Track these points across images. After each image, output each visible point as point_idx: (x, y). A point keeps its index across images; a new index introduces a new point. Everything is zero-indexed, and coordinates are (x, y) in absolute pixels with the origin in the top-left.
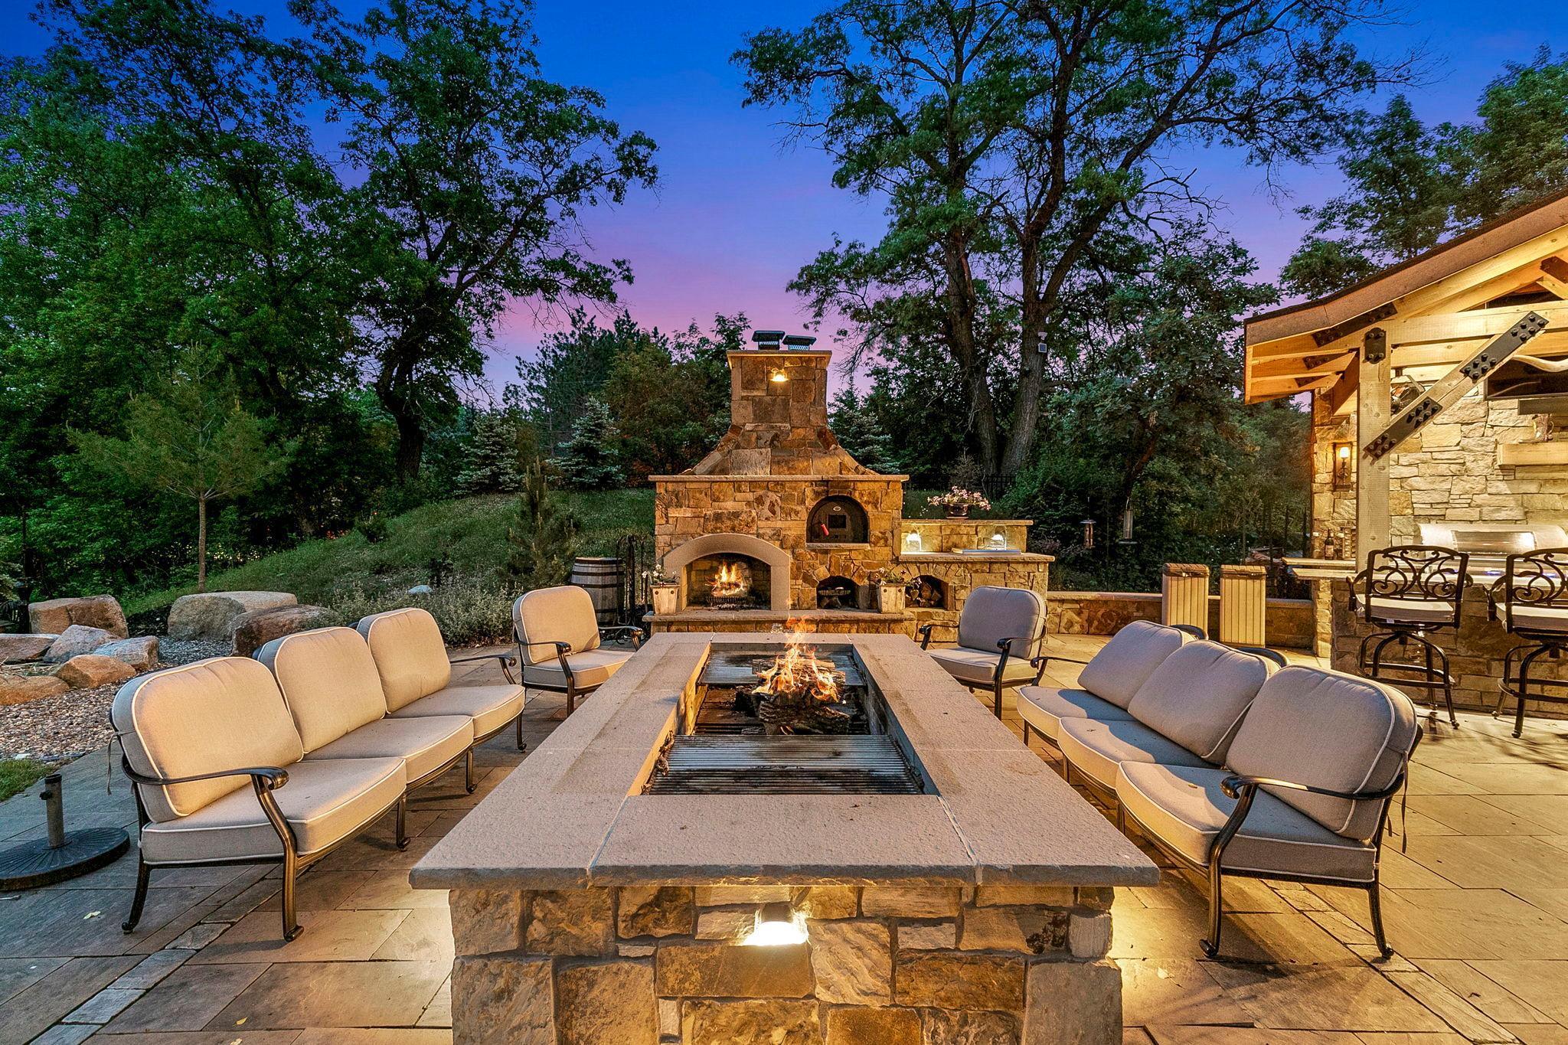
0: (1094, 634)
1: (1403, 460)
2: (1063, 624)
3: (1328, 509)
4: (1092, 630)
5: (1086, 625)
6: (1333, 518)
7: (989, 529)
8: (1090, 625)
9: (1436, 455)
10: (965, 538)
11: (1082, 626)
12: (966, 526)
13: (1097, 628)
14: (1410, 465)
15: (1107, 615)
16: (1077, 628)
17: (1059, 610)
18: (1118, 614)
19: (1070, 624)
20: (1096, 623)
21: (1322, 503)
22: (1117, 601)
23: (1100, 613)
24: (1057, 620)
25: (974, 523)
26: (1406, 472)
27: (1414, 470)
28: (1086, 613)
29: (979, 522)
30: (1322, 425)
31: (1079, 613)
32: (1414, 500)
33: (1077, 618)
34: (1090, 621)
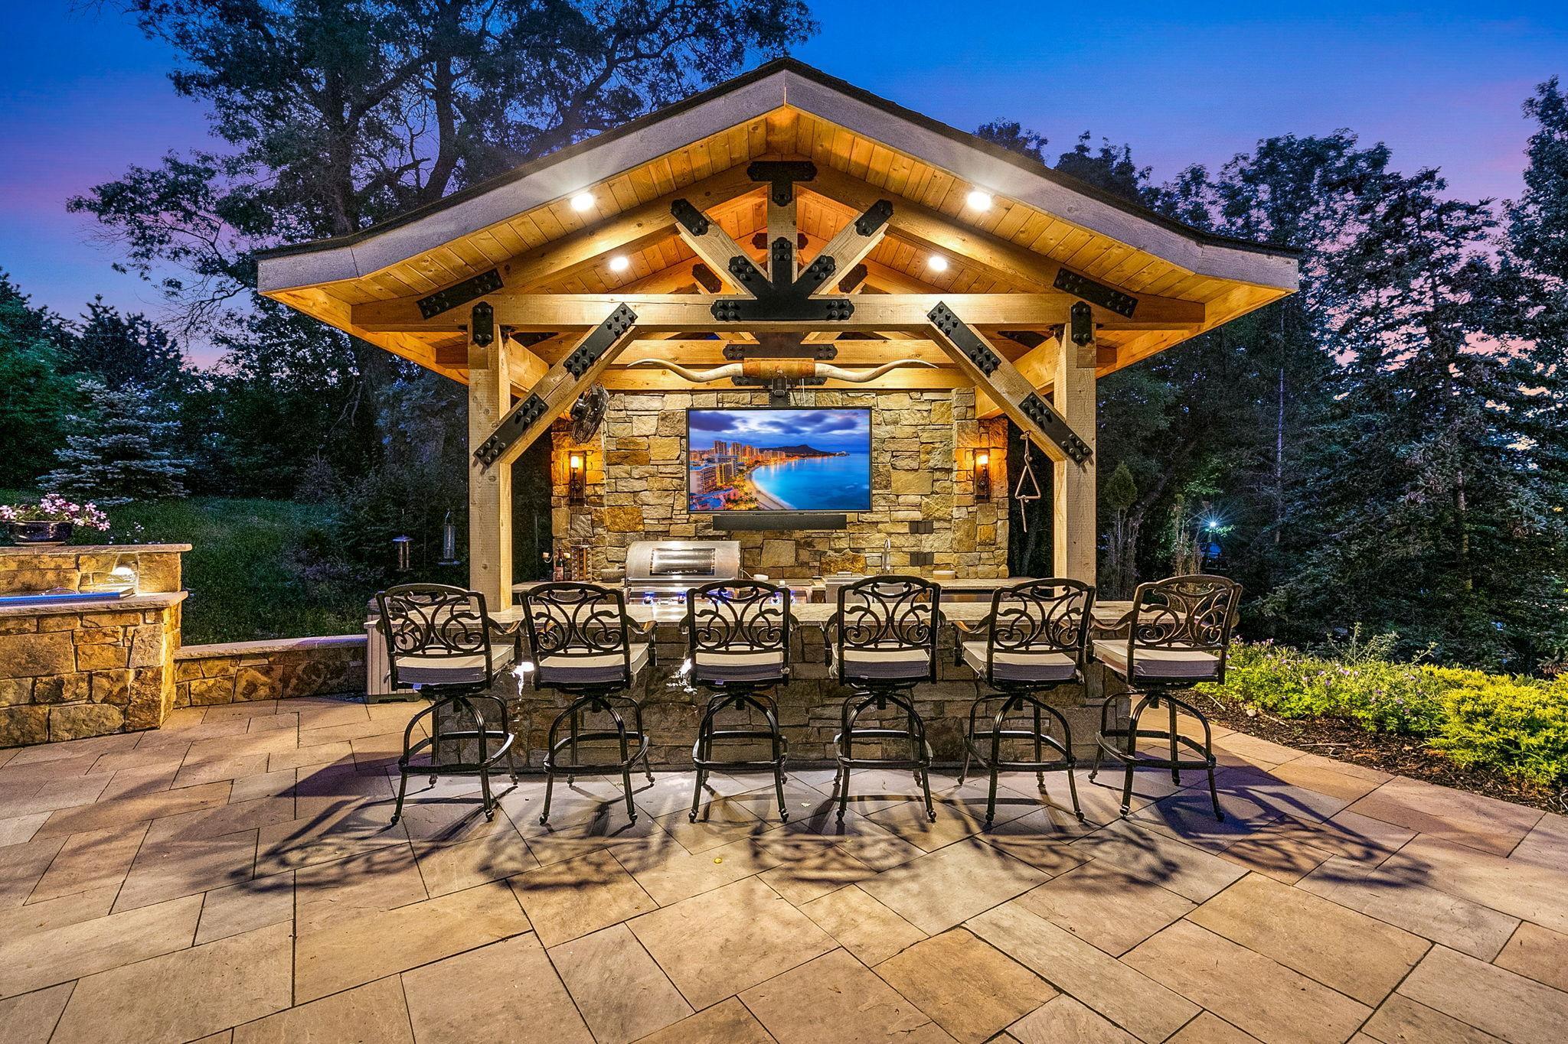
0: (290, 697)
1: (636, 473)
2: (239, 689)
3: (565, 525)
4: (289, 691)
5: (279, 686)
6: (570, 536)
7: (103, 560)
8: (286, 686)
9: (662, 469)
10: (51, 576)
11: (273, 689)
12: (50, 557)
13: (295, 689)
14: (640, 478)
15: (313, 669)
16: (263, 692)
17: (232, 670)
18: (327, 667)
19: (252, 687)
20: (294, 681)
21: (560, 517)
22: (325, 649)
23: (301, 668)
24: (229, 685)
25: (72, 552)
26: (638, 485)
27: (643, 484)
28: (279, 671)
29: (83, 549)
30: (559, 430)
31: (267, 671)
32: (644, 516)
33: (264, 679)
34: (285, 680)
